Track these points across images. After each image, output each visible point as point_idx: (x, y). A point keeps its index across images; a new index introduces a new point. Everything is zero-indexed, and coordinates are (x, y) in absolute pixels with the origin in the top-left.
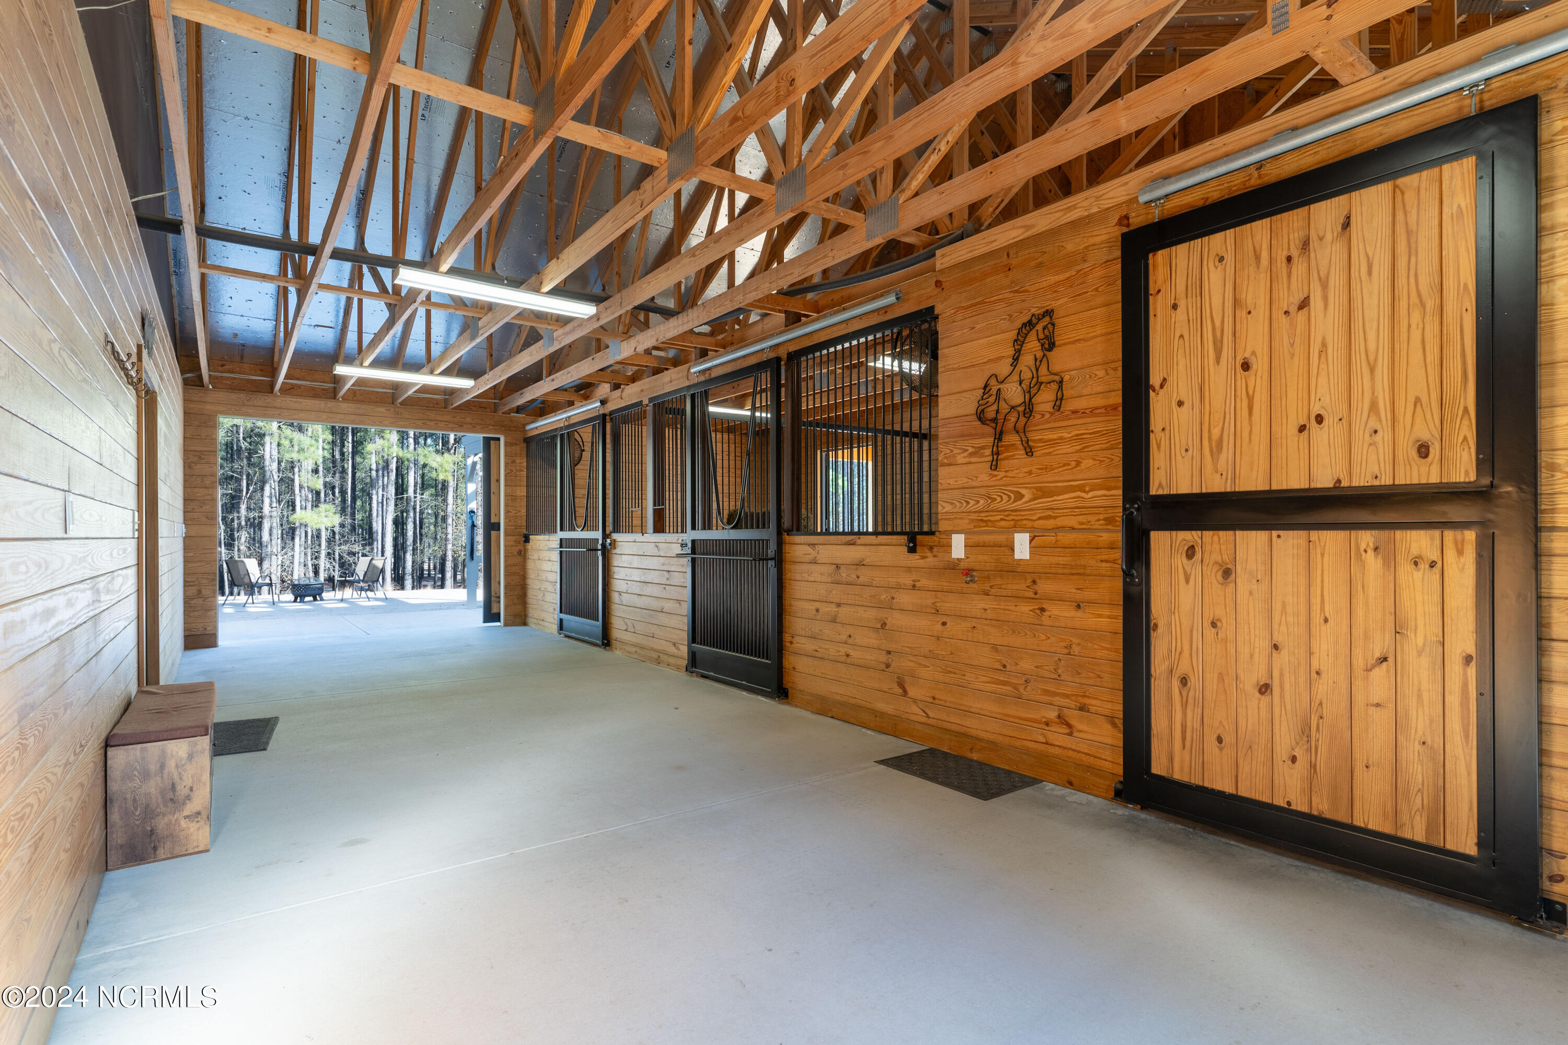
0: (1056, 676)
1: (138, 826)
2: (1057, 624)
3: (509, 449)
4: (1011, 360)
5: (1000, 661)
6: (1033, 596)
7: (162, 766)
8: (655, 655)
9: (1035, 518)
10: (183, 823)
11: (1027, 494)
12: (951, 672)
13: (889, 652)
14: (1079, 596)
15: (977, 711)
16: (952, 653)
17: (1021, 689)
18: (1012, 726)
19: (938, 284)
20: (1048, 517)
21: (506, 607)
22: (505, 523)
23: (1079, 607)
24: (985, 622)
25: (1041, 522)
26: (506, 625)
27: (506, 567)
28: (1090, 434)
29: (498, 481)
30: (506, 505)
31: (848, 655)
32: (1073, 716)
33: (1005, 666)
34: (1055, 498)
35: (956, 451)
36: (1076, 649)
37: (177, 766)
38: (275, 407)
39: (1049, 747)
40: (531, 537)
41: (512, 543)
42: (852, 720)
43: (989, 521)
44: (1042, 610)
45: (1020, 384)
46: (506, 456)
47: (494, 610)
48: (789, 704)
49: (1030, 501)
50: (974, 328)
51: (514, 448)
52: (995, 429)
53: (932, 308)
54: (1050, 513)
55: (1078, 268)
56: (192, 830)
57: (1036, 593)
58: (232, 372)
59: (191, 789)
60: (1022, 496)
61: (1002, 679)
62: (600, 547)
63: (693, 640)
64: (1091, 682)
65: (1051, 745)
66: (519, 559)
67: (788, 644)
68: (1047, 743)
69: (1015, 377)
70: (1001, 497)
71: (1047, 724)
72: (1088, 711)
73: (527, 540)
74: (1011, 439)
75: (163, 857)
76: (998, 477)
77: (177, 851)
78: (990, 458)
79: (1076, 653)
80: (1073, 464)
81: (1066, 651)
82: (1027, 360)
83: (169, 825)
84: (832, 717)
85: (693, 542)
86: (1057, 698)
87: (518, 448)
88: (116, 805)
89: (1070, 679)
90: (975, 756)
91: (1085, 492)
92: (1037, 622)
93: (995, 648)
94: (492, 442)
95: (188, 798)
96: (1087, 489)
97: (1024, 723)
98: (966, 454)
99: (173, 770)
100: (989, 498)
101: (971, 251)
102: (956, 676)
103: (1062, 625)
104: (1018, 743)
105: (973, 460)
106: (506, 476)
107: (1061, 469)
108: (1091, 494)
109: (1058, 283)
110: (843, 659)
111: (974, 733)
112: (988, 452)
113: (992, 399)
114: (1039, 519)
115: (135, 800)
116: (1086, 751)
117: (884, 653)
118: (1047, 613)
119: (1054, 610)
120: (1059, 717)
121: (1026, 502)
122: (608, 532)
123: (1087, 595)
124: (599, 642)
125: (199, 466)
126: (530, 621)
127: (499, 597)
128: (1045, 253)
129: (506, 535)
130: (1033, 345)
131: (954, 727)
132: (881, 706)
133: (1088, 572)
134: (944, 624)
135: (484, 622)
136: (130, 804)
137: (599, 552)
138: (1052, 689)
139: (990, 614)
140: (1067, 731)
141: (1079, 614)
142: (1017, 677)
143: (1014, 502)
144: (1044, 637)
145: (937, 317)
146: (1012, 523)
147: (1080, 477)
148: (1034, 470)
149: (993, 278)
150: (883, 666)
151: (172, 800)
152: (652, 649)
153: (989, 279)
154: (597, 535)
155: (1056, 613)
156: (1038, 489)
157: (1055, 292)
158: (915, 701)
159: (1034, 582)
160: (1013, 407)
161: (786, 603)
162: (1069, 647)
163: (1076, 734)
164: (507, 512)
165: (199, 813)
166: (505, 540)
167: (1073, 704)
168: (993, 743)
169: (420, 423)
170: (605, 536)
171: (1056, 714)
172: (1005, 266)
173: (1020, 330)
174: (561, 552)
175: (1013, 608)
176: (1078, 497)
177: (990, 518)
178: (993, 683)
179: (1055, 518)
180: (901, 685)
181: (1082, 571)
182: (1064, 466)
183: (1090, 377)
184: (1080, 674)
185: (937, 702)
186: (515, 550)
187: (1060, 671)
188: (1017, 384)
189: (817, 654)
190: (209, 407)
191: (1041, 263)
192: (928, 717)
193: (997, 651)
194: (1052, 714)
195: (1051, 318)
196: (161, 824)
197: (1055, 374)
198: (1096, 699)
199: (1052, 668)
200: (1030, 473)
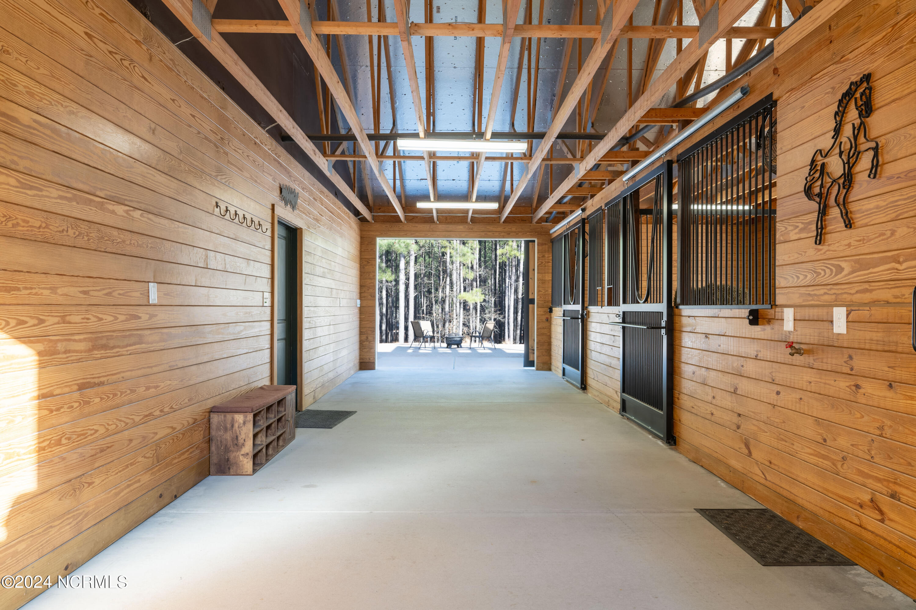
0: (869, 457)
1: (222, 455)
2: (871, 403)
3: (540, 248)
4: (832, 133)
5: (821, 434)
6: (849, 372)
7: (233, 426)
8: (607, 399)
9: (853, 291)
10: (241, 458)
11: (846, 266)
12: (783, 440)
13: (739, 415)
14: (891, 375)
15: (803, 481)
16: (784, 422)
17: (839, 465)
18: (831, 502)
19: (776, 71)
20: (866, 291)
21: (538, 357)
22: (537, 299)
23: (890, 386)
24: (810, 394)
25: (858, 296)
26: (537, 369)
27: (538, 329)
28: (905, 199)
29: (534, 270)
30: (538, 287)
31: (712, 414)
32: (884, 501)
33: (825, 440)
34: (871, 270)
35: (790, 228)
36: (888, 432)
37: (238, 427)
38: (404, 231)
39: (863, 530)
40: (553, 309)
41: (542, 313)
42: (714, 472)
43: (815, 295)
44: (857, 387)
45: (840, 156)
46: (538, 253)
47: (531, 359)
48: (676, 450)
49: (849, 274)
50: (804, 107)
51: (544, 246)
52: (820, 204)
53: (771, 94)
54: (866, 286)
55: (892, 22)
56: (245, 462)
57: (852, 369)
58: (384, 212)
59: (245, 440)
60: (842, 269)
61: (823, 452)
62: (580, 317)
63: (624, 390)
64: (901, 469)
65: (865, 529)
66: (546, 324)
67: (676, 400)
68: (860, 526)
69: (837, 151)
70: (824, 270)
71: (861, 507)
72: (899, 500)
73: (551, 311)
74: (835, 212)
75: (232, 474)
76: (822, 252)
77: (238, 472)
78: (815, 233)
79: (888, 436)
80: (888, 233)
81: (878, 432)
82: (847, 131)
83: (235, 457)
84: (702, 466)
85: (624, 313)
86: (870, 481)
87: (547, 246)
88: (214, 442)
89: (882, 463)
90: (801, 525)
91: (899, 262)
92: (853, 399)
93: (818, 420)
94: (530, 244)
95: (243, 445)
96: (901, 260)
97: (841, 500)
98: (797, 230)
99: (237, 428)
100: (815, 272)
101: (801, 33)
102: (786, 444)
103: (876, 404)
104: (836, 520)
105: (803, 235)
106: (538, 266)
107: (877, 240)
108: (905, 265)
109: (875, 44)
110: (709, 417)
111: (800, 501)
112: (814, 227)
113: (817, 175)
114: (857, 292)
115: (221, 442)
116: (897, 543)
117: (736, 415)
118: (861, 391)
119: (868, 387)
120: (872, 501)
121: (846, 276)
122: (586, 305)
123: (899, 374)
124: (579, 386)
125: (367, 267)
126: (553, 368)
127: (534, 350)
128: (861, 16)
129: (538, 307)
130: (853, 114)
131: (785, 493)
132: (733, 463)
133: (900, 349)
134: (778, 393)
135: (525, 366)
136: (219, 443)
137: (580, 320)
138: (866, 471)
139: (813, 388)
140: (879, 517)
141: (889, 394)
142: (835, 452)
143: (836, 275)
144: (858, 415)
145: (776, 102)
146: (834, 297)
147: (895, 247)
148: (853, 243)
149: (817, 54)
150: (735, 427)
151: (236, 444)
152: (606, 395)
153: (814, 56)
154: (578, 307)
155: (870, 391)
156: (856, 261)
157: (873, 54)
158: (757, 462)
159: (851, 357)
160: (834, 181)
161: (676, 364)
162: (881, 428)
163: (887, 522)
164: (539, 291)
165: (248, 454)
166: (537, 311)
167: (884, 490)
168: (815, 515)
169: (483, 234)
170: (584, 308)
171: (869, 497)
172: (827, 40)
173: (840, 101)
174: (564, 320)
175: (832, 382)
176: (893, 269)
177: (815, 292)
178: (816, 456)
179: (871, 291)
180: (747, 446)
181: (893, 348)
182: (880, 236)
183: (905, 137)
184: (891, 458)
185: (772, 466)
186: (544, 318)
187: (873, 452)
188: (837, 156)
189: (693, 411)
190: (373, 233)
191: (858, 27)
192: (766, 479)
193: (819, 424)
194: (866, 498)
195: (868, 84)
196: (232, 456)
197: (872, 140)
198: (907, 488)
199: (866, 448)
200: (849, 245)
